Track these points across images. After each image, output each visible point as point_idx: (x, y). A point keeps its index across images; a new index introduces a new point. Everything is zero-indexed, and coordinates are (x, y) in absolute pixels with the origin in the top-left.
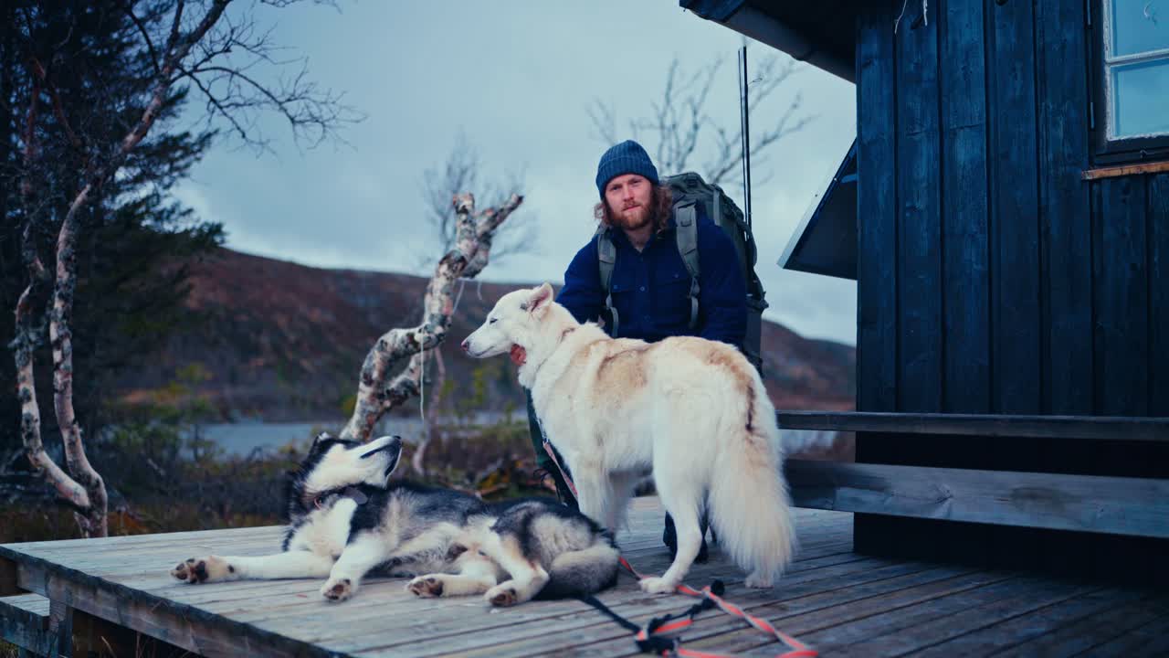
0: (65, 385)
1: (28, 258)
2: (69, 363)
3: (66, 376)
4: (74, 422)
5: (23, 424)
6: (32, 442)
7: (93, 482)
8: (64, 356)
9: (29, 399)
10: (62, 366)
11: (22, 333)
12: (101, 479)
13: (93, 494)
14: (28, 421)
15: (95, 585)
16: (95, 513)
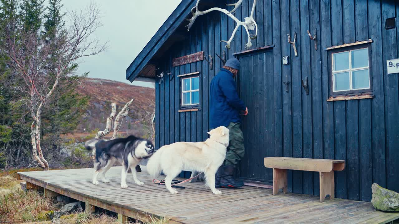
0: (39, 143)
1: (33, 116)
2: (39, 138)
3: (39, 141)
4: (41, 150)
5: (33, 150)
6: (35, 154)
7: (45, 162)
8: (38, 137)
9: (34, 145)
10: (38, 139)
11: (33, 131)
12: (47, 162)
13: (45, 165)
14: (34, 150)
15: (32, 179)
16: (46, 168)
